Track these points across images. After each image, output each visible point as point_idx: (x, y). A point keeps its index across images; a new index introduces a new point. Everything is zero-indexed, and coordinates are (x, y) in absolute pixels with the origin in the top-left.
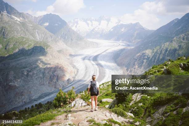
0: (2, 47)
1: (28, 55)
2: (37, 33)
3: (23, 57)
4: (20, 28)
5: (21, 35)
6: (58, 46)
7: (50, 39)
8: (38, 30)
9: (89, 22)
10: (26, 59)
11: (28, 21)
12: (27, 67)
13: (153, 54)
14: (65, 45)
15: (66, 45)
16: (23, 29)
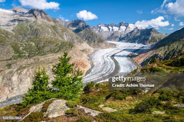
0: (34, 45)
1: (55, 53)
2: (65, 35)
3: (51, 54)
4: (51, 30)
5: (51, 36)
6: (82, 46)
7: (75, 41)
8: (66, 32)
9: (110, 27)
10: (53, 55)
11: (58, 25)
12: (53, 63)
13: (166, 55)
14: (88, 46)
15: (90, 46)
16: (54, 31)
